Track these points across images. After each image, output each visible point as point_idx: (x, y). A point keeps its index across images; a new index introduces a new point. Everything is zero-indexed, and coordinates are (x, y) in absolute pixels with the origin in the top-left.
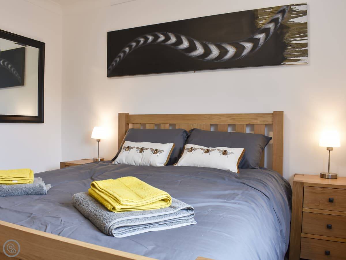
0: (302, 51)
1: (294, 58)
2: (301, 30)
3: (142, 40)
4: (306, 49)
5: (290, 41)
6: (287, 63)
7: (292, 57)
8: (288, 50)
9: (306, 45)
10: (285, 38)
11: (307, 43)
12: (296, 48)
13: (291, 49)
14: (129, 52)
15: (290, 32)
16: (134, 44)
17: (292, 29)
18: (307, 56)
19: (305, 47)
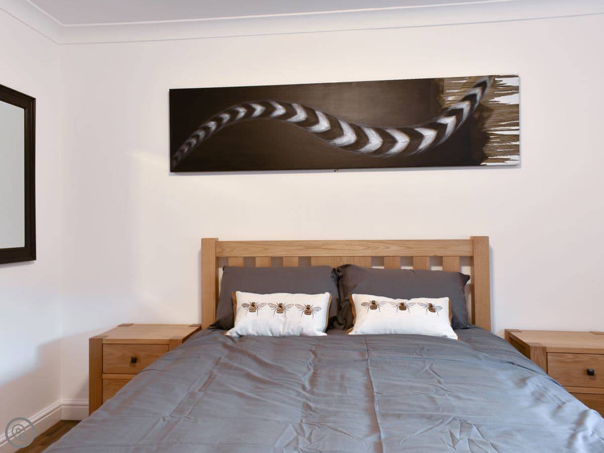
0: (511, 146)
1: (499, 157)
2: (510, 115)
3: (242, 112)
4: (517, 143)
5: (494, 131)
6: (488, 164)
7: (497, 156)
8: (490, 144)
9: (516, 138)
10: (486, 126)
11: (518, 136)
12: (503, 141)
13: (494, 143)
14: (216, 130)
15: (494, 117)
16: (226, 117)
17: (496, 112)
18: (519, 155)
19: (516, 141)
